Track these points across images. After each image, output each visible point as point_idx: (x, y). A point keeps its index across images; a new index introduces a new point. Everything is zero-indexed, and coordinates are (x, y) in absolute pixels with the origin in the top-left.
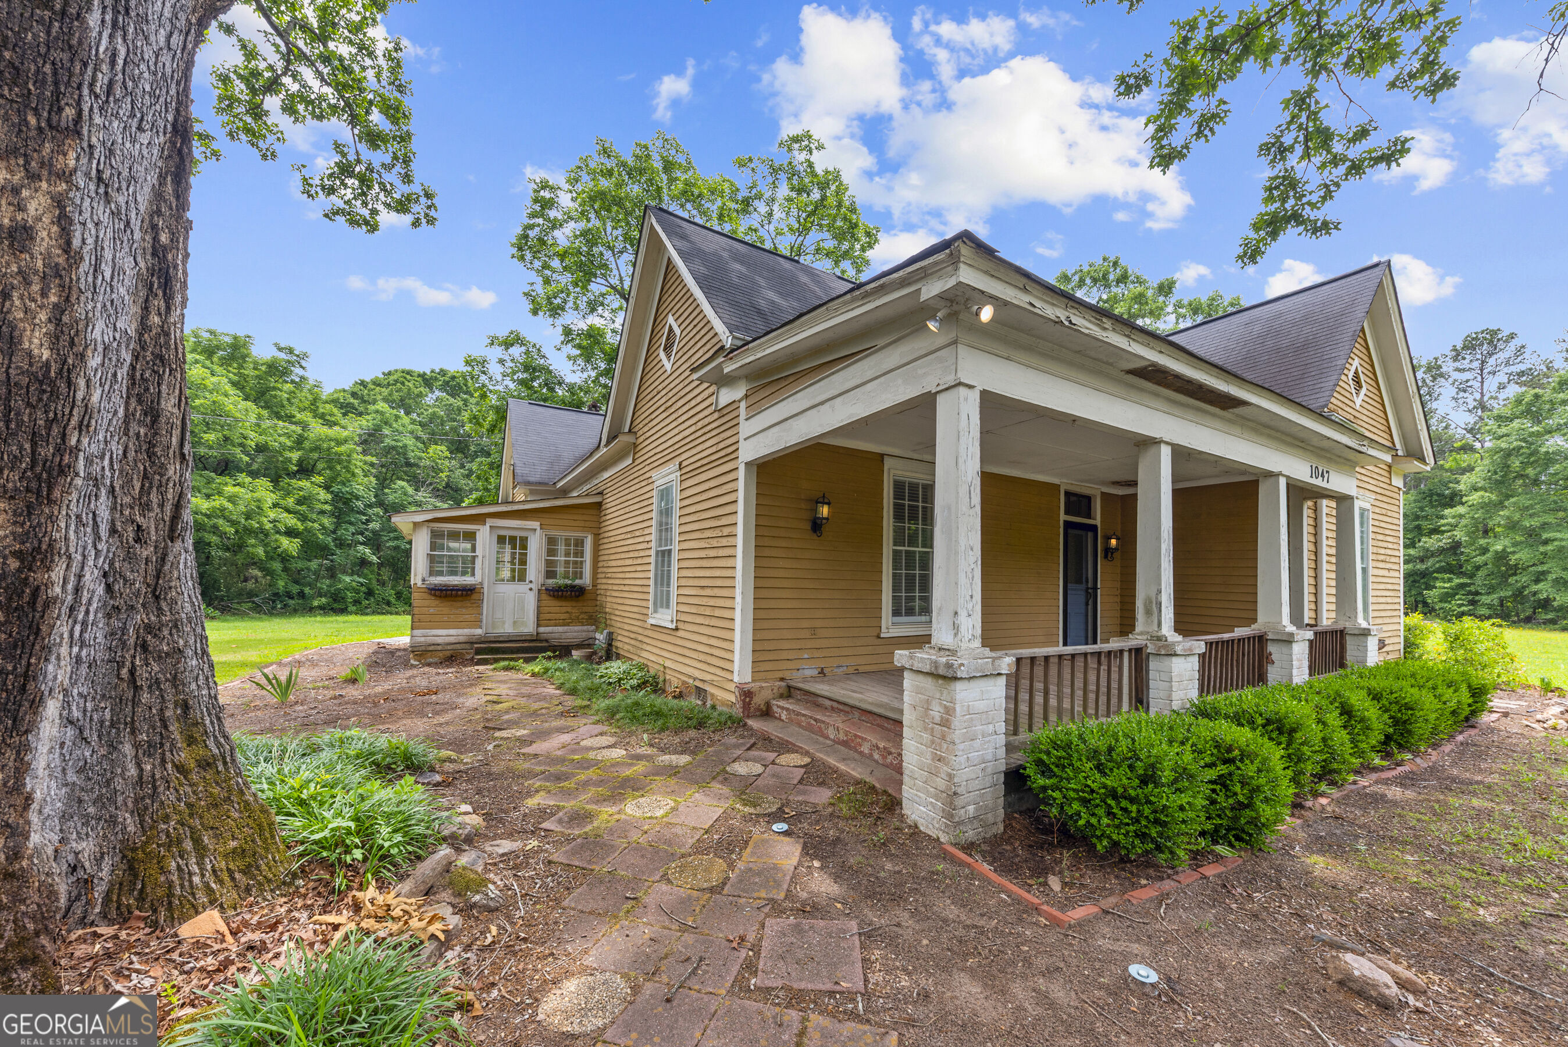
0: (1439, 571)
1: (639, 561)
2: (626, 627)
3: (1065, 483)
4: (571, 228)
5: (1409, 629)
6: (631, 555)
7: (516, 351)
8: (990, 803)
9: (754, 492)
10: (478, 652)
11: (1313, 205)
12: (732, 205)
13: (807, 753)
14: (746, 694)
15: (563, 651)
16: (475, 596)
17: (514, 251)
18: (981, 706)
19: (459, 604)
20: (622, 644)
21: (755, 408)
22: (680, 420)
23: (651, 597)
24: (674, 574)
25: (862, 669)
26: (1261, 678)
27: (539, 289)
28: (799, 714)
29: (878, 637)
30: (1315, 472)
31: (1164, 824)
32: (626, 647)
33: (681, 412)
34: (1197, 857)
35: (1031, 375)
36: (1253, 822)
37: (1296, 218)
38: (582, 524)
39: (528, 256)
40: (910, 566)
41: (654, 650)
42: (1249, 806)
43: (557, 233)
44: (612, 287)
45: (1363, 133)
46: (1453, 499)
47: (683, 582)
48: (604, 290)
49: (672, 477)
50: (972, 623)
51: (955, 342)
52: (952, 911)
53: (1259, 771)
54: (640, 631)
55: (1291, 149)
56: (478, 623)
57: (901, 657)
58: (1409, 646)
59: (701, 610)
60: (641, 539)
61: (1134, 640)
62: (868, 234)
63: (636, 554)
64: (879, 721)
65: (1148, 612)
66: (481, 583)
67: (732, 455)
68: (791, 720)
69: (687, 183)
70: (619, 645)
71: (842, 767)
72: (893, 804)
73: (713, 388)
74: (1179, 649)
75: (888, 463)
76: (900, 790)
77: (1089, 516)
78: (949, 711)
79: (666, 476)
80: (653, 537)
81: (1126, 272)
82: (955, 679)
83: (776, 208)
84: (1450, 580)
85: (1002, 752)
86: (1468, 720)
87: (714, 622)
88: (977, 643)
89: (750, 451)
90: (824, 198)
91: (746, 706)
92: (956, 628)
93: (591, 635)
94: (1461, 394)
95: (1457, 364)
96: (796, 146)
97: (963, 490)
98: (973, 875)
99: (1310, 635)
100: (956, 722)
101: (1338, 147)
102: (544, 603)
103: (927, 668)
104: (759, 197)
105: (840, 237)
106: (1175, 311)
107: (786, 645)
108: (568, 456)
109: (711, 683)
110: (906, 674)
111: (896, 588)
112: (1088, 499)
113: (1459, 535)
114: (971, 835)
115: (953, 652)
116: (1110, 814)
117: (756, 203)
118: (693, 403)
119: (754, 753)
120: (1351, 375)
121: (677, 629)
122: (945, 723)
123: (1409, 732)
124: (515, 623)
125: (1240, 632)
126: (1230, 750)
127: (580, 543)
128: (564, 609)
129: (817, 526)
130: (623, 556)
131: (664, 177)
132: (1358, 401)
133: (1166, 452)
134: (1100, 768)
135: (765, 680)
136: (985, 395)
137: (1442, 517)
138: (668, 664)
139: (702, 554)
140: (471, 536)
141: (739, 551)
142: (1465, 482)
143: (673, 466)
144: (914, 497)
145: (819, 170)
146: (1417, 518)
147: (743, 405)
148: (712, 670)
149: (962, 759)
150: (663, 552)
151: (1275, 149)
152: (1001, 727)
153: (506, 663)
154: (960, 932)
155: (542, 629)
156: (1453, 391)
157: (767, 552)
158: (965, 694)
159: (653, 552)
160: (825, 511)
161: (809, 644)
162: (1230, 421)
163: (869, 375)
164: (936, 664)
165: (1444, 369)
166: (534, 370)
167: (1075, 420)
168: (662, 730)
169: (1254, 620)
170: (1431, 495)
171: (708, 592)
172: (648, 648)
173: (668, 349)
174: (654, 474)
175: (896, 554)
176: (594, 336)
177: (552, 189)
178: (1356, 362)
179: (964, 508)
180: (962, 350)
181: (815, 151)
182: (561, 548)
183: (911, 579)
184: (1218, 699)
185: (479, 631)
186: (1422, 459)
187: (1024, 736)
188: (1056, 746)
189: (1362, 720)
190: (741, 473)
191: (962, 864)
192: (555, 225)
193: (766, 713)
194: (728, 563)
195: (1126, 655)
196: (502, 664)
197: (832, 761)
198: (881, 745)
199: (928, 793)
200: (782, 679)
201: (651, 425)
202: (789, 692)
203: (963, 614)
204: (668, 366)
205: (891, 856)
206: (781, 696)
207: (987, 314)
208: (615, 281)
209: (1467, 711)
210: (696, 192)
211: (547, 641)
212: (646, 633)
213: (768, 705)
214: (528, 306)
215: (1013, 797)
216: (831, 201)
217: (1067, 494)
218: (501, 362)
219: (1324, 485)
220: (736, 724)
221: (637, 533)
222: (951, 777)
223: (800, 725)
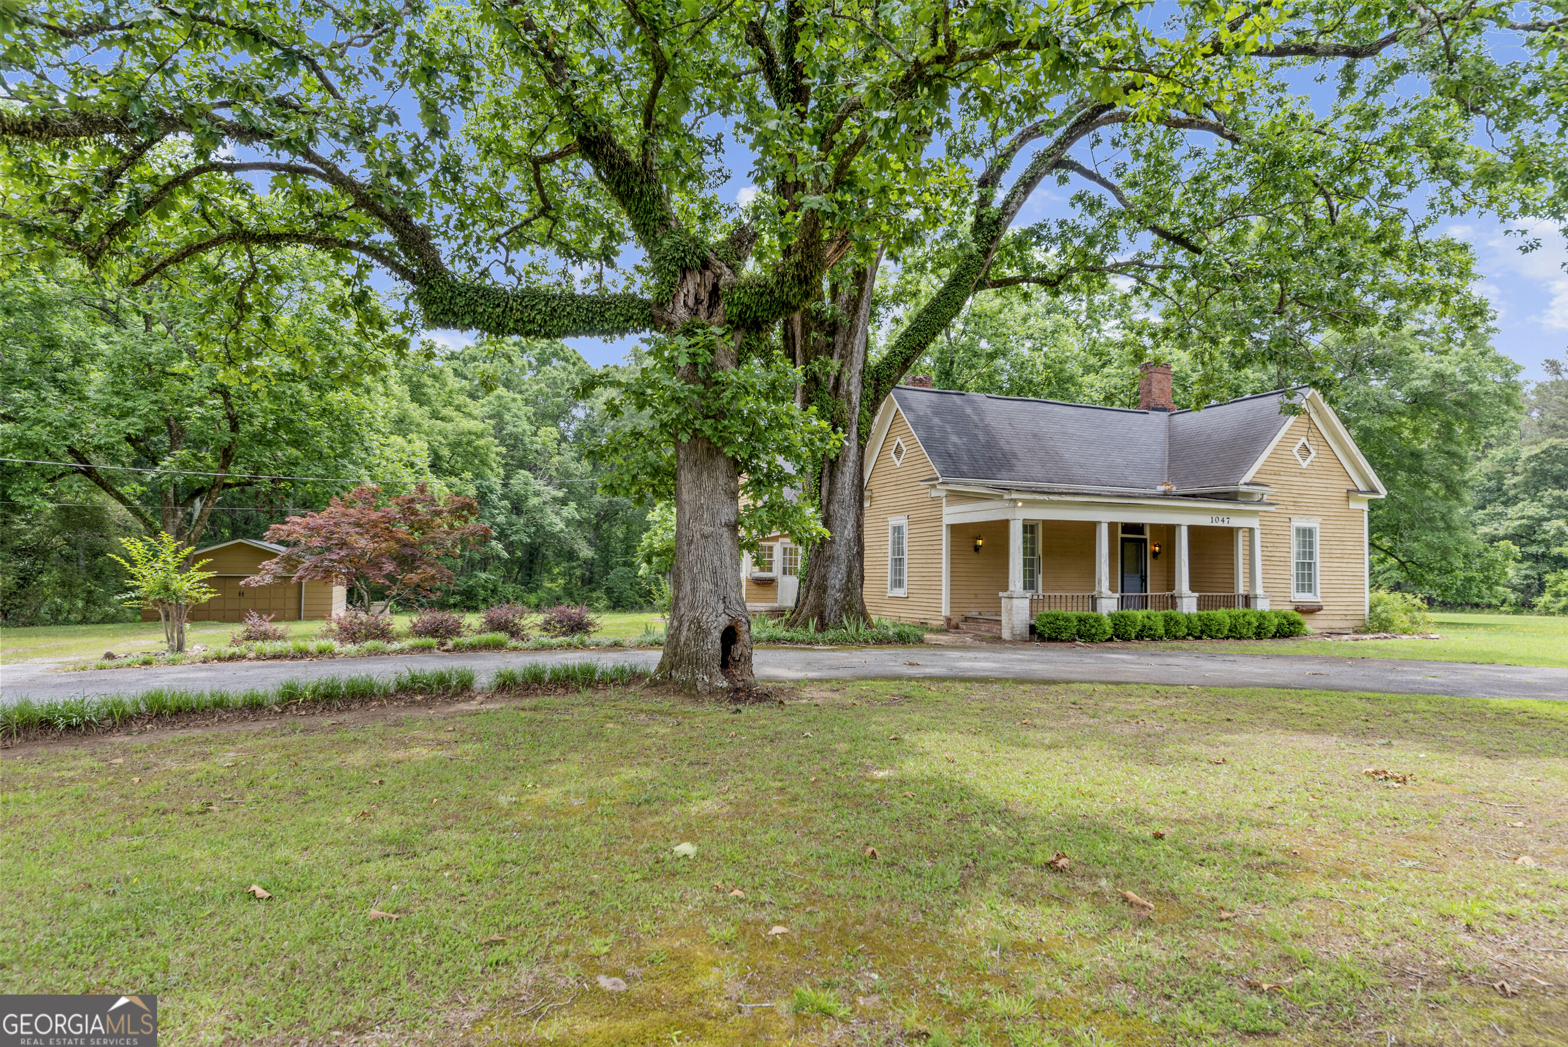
1: (878, 563)
6: (871, 559)
8: (1024, 632)
9: (950, 538)
14: (948, 620)
16: (771, 584)
18: (1021, 606)
19: (766, 589)
21: (950, 503)
22: (907, 494)
23: (889, 582)
24: (905, 570)
28: (971, 626)
30: (1216, 520)
33: (907, 490)
41: (892, 610)
47: (911, 574)
49: (903, 522)
50: (1020, 585)
54: (880, 601)
56: (775, 600)
57: (1001, 595)
59: (923, 587)
60: (879, 551)
63: (875, 559)
66: (775, 577)
67: (939, 520)
68: (967, 628)
73: (927, 487)
77: (1141, 535)
78: (1012, 606)
79: (899, 521)
80: (890, 551)
82: (1013, 598)
85: (1028, 619)
87: (929, 592)
89: (948, 521)
91: (949, 624)
92: (1016, 584)
99: (1196, 595)
103: (1008, 597)
107: (964, 601)
109: (930, 619)
110: (1002, 600)
112: (1142, 527)
115: (1015, 591)
120: (1295, 449)
121: (907, 597)
122: (1011, 610)
129: (977, 549)
132: (1306, 463)
133: (1104, 526)
135: (956, 613)
138: (902, 615)
139: (923, 561)
141: (944, 561)
143: (903, 517)
147: (944, 501)
148: (930, 613)
150: (897, 559)
152: (1028, 612)
158: (1016, 602)
159: (890, 558)
160: (980, 542)
161: (974, 601)
163: (993, 507)
164: (1011, 595)
171: (926, 579)
172: (887, 609)
173: (898, 452)
174: (889, 518)
178: (1302, 440)
185: (776, 605)
186: (1375, 492)
190: (944, 528)
193: (957, 627)
194: (938, 565)
199: (1007, 630)
200: (963, 614)
201: (884, 489)
202: (966, 619)
203: (1018, 580)
204: (898, 464)
206: (961, 620)
212: (885, 601)
213: (958, 624)
219: (1224, 525)
220: (945, 632)
221: (876, 548)
223: (971, 629)
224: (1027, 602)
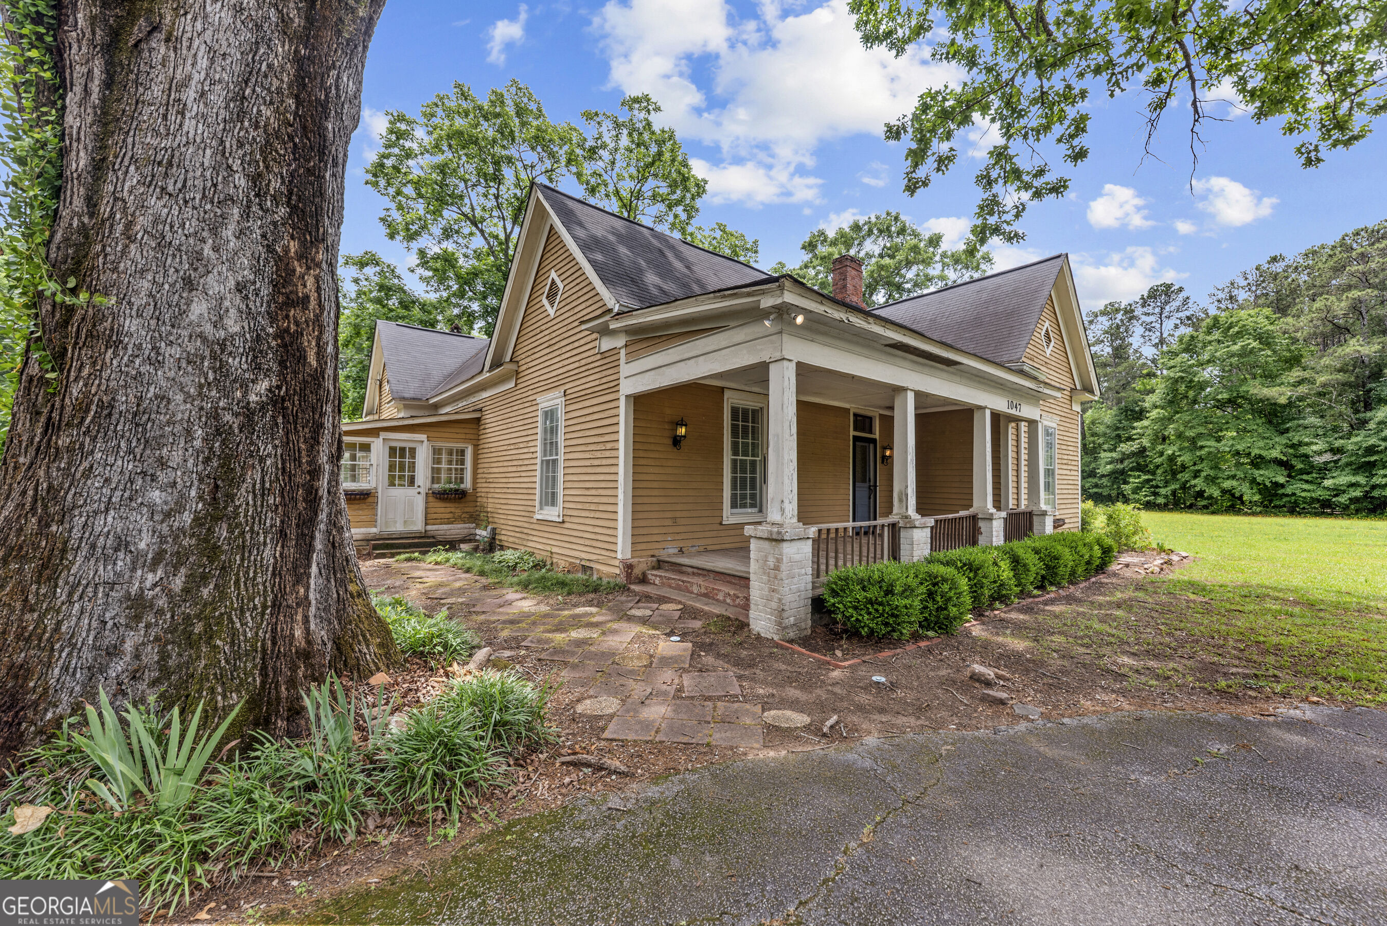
0: (1132, 469)
1: (524, 468)
2: (510, 523)
3: (854, 407)
4: (427, 160)
5: (1085, 512)
6: (515, 463)
7: (370, 271)
8: (803, 616)
9: (632, 417)
10: (375, 547)
11: (1008, 223)
12: (578, 151)
13: (680, 602)
14: (629, 567)
15: (452, 545)
16: (370, 500)
17: (369, 177)
18: (797, 557)
19: (357, 507)
20: (505, 537)
21: (632, 356)
22: (564, 357)
23: (537, 497)
24: (560, 478)
25: (709, 548)
26: (974, 543)
27: (396, 215)
28: (669, 579)
29: (721, 524)
30: (1011, 405)
31: (897, 616)
32: (511, 539)
33: (564, 350)
34: (916, 637)
35: (827, 351)
36: (947, 618)
37: (996, 230)
38: (463, 436)
39: (382, 182)
40: (744, 471)
41: (541, 540)
42: (946, 609)
43: (411, 162)
44: (463, 214)
45: (1041, 172)
46: (1140, 415)
47: (569, 485)
48: (456, 216)
49: (558, 401)
50: (792, 508)
51: (781, 332)
52: (783, 667)
53: (950, 589)
54: (526, 525)
55: (996, 181)
56: (373, 523)
57: (749, 530)
58: (1085, 524)
59: (587, 506)
60: (526, 450)
61: (892, 519)
62: (697, 185)
63: (520, 463)
64: (728, 578)
65: (900, 500)
66: (376, 488)
67: (615, 389)
68: (663, 584)
69: (539, 129)
70: (503, 538)
71: (706, 608)
72: (743, 625)
73: (595, 336)
74: (917, 524)
75: (727, 394)
76: (747, 616)
77: (871, 432)
78: (779, 560)
79: (552, 400)
80: (539, 449)
81: (904, 226)
82: (783, 540)
83: (618, 156)
84: (1139, 477)
85: (810, 586)
86: (1101, 568)
87: (598, 515)
88: (795, 520)
89: (628, 387)
90: (660, 154)
91: (629, 575)
92: (782, 510)
93: (473, 531)
94: (1147, 333)
95: (1145, 310)
96: (637, 106)
97: (786, 425)
98: (794, 652)
99: (1003, 514)
100: (783, 567)
101: (1026, 178)
102: (431, 505)
103: (765, 536)
104: (604, 146)
105: (673, 186)
106: (941, 261)
107: (656, 531)
108: (437, 374)
109: (597, 562)
110: (752, 540)
111: (734, 487)
112: (870, 419)
113: (1146, 442)
114: (792, 635)
115: (781, 525)
116: (869, 613)
117: (601, 152)
118: (576, 344)
119: (640, 605)
120: (1043, 333)
121: (563, 522)
122: (777, 568)
123: (1056, 574)
124: (405, 522)
125: (962, 513)
126: (936, 577)
127: (462, 452)
128: (448, 510)
129: (677, 441)
130: (506, 464)
131: (517, 121)
132: (1048, 352)
133: (911, 396)
134: (864, 589)
135: (641, 557)
136: (799, 365)
137: (1134, 428)
138: (555, 550)
139: (588, 463)
140: (366, 448)
141: (621, 461)
142: (1150, 400)
143: (558, 393)
144: (745, 420)
145: (656, 128)
146: (1118, 428)
147: (623, 352)
148: (598, 551)
149: (787, 589)
150: (548, 461)
151: (986, 181)
152: (810, 571)
153: (407, 555)
154: (788, 674)
155: (429, 528)
156: (1142, 330)
157: (642, 462)
158: (789, 550)
159: (538, 461)
160: (682, 431)
161: (671, 530)
162: (953, 373)
163: (724, 344)
164: (771, 533)
165: (1136, 313)
166: (390, 289)
167: (853, 377)
168: (569, 594)
169: (972, 506)
170: (1126, 411)
171: (593, 492)
172: (535, 539)
173: (551, 296)
174: (539, 398)
175: (734, 462)
176: (448, 260)
177: (409, 123)
178: (1047, 324)
179: (787, 436)
180: (785, 337)
181: (652, 112)
182: (444, 457)
183: (744, 480)
184: (941, 555)
185: (374, 530)
186: (1092, 392)
187: (823, 579)
188: (840, 579)
189: (1025, 565)
190: (622, 403)
191: (787, 649)
192: (409, 154)
193: (643, 580)
194: (612, 470)
195: (886, 529)
196: (403, 556)
197: (698, 605)
198: (732, 593)
199: (766, 613)
200: (653, 556)
201: (533, 357)
202: (659, 564)
203: (786, 501)
204: (551, 312)
205: (745, 649)
206: (653, 568)
207: (800, 320)
208: (467, 210)
209: (1098, 562)
210: (547, 137)
211: (433, 537)
212: (532, 526)
213: (644, 574)
214: (384, 231)
215: (817, 616)
216: (667, 156)
217: (855, 415)
218: (356, 281)
219: (1017, 413)
220: (624, 589)
221: (521, 445)
222: (780, 600)
223: (670, 587)
224: (807, 548)
